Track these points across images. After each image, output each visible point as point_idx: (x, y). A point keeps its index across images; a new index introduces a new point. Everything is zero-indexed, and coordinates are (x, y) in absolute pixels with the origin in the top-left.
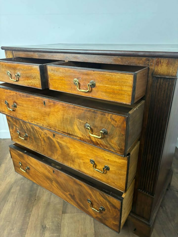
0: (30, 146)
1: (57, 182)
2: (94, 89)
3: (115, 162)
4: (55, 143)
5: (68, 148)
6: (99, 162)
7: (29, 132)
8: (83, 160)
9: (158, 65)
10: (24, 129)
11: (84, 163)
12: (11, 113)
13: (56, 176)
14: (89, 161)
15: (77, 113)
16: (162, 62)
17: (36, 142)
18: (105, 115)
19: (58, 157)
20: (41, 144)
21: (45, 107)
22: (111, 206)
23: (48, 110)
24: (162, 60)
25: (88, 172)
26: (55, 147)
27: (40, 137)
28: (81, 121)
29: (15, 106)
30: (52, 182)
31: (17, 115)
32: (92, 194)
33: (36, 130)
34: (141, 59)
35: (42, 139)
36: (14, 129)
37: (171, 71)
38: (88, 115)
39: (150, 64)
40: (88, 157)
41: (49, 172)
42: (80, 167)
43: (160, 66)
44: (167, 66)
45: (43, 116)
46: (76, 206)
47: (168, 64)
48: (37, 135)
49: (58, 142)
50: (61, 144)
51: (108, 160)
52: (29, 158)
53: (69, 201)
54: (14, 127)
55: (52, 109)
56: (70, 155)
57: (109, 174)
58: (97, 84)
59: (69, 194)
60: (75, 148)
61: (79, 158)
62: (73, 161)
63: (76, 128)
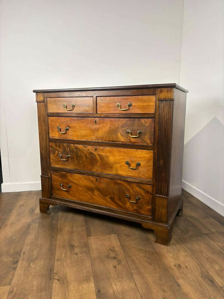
0: (71, 166)
1: (99, 190)
2: (130, 107)
3: (145, 157)
4: (96, 156)
5: (108, 157)
6: (132, 161)
7: (71, 153)
8: (119, 164)
9: (161, 93)
10: (67, 151)
11: (121, 166)
12: (61, 137)
13: (99, 183)
14: (124, 163)
15: (121, 124)
16: (164, 90)
17: (77, 160)
18: (141, 120)
19: (98, 168)
20: (83, 161)
21: (96, 125)
22: (145, 193)
23: (97, 126)
24: (164, 89)
25: (124, 174)
26: (96, 159)
27: (83, 154)
28: (123, 129)
29: (67, 130)
30: (94, 191)
31: (67, 137)
32: (130, 188)
33: (79, 149)
34: (150, 90)
35: (84, 156)
36: (56, 154)
37: (169, 96)
38: (129, 123)
39: (156, 92)
40: (124, 160)
41: (92, 182)
42: (117, 171)
43: (163, 93)
44: (167, 93)
45: (93, 132)
46: (116, 207)
47: (167, 91)
48: (80, 153)
49: (99, 155)
50: (101, 155)
51: (140, 157)
52: (72, 175)
53: (109, 205)
54: (57, 152)
55: (101, 125)
56: (109, 163)
57: (140, 169)
58: (133, 104)
59: (109, 197)
60: (114, 155)
61: (116, 163)
62: (111, 167)
63: (119, 135)
